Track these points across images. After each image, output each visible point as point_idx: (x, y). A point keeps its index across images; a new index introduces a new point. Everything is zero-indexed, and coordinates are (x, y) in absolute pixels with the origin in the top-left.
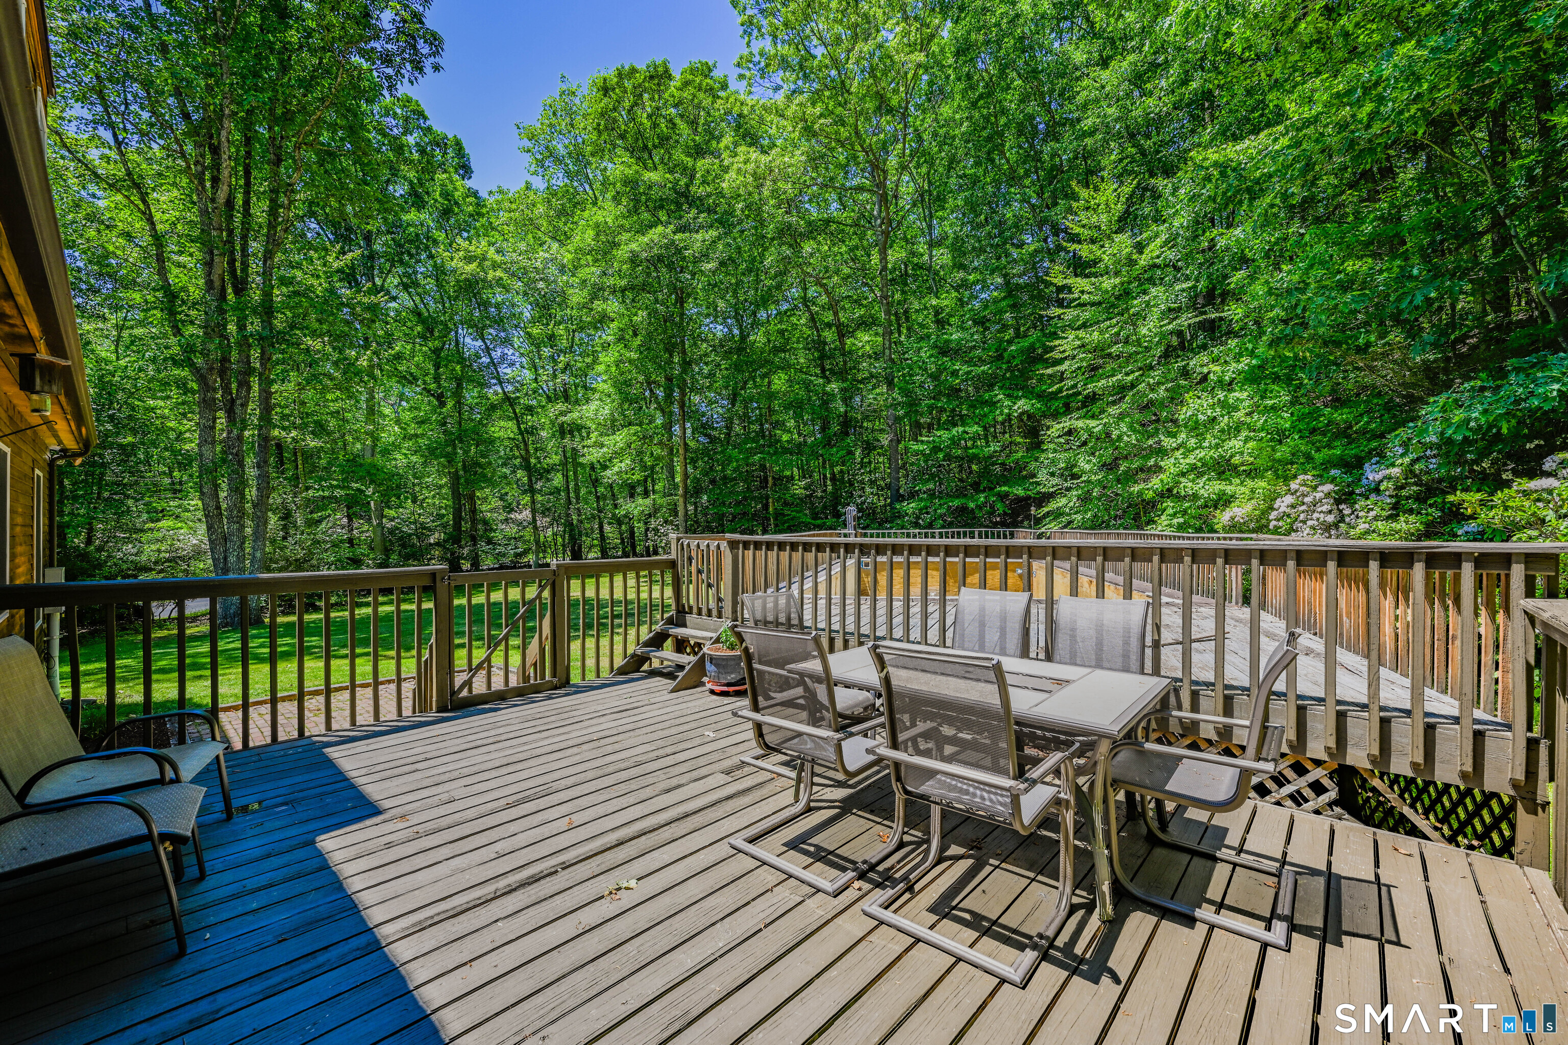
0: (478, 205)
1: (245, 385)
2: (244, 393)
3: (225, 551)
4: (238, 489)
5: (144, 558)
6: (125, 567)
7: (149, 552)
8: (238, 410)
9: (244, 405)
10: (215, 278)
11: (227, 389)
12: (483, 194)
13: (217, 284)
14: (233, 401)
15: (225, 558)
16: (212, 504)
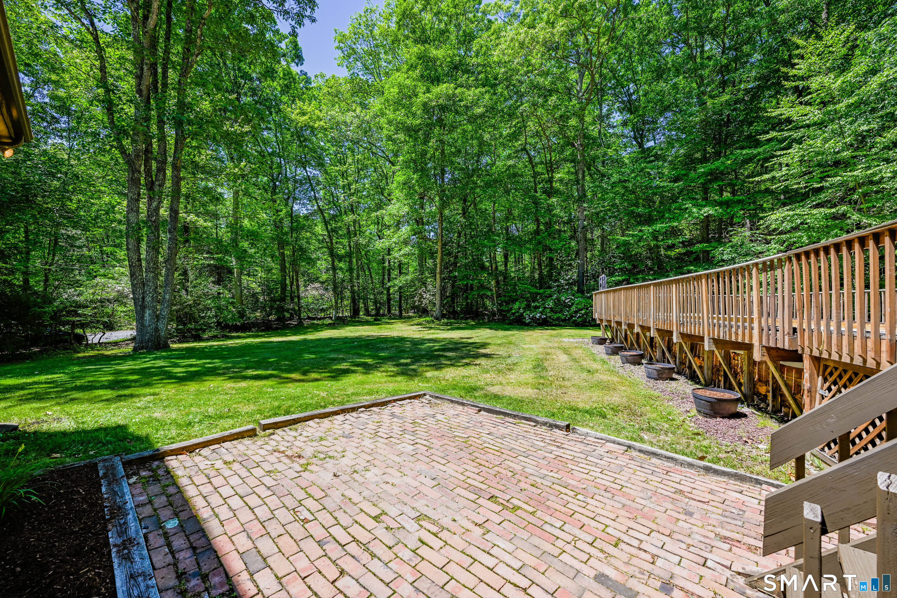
0: (307, 82)
1: (161, 170)
2: (161, 177)
3: (143, 293)
4: (154, 248)
5: (82, 298)
6: (68, 304)
7: (87, 294)
8: (157, 189)
9: (161, 186)
10: (143, 88)
11: (148, 172)
12: (311, 75)
13: (145, 93)
14: (152, 183)
15: (143, 298)
16: (135, 257)
